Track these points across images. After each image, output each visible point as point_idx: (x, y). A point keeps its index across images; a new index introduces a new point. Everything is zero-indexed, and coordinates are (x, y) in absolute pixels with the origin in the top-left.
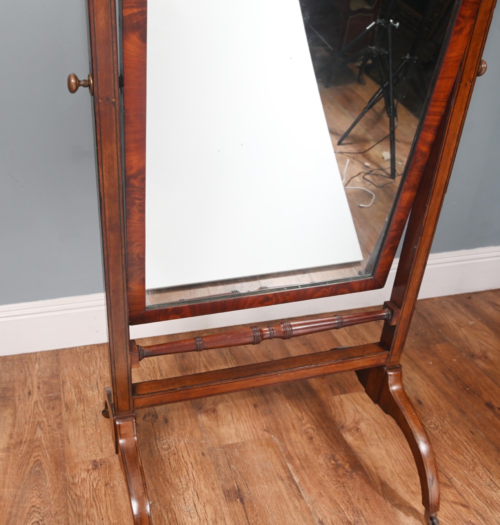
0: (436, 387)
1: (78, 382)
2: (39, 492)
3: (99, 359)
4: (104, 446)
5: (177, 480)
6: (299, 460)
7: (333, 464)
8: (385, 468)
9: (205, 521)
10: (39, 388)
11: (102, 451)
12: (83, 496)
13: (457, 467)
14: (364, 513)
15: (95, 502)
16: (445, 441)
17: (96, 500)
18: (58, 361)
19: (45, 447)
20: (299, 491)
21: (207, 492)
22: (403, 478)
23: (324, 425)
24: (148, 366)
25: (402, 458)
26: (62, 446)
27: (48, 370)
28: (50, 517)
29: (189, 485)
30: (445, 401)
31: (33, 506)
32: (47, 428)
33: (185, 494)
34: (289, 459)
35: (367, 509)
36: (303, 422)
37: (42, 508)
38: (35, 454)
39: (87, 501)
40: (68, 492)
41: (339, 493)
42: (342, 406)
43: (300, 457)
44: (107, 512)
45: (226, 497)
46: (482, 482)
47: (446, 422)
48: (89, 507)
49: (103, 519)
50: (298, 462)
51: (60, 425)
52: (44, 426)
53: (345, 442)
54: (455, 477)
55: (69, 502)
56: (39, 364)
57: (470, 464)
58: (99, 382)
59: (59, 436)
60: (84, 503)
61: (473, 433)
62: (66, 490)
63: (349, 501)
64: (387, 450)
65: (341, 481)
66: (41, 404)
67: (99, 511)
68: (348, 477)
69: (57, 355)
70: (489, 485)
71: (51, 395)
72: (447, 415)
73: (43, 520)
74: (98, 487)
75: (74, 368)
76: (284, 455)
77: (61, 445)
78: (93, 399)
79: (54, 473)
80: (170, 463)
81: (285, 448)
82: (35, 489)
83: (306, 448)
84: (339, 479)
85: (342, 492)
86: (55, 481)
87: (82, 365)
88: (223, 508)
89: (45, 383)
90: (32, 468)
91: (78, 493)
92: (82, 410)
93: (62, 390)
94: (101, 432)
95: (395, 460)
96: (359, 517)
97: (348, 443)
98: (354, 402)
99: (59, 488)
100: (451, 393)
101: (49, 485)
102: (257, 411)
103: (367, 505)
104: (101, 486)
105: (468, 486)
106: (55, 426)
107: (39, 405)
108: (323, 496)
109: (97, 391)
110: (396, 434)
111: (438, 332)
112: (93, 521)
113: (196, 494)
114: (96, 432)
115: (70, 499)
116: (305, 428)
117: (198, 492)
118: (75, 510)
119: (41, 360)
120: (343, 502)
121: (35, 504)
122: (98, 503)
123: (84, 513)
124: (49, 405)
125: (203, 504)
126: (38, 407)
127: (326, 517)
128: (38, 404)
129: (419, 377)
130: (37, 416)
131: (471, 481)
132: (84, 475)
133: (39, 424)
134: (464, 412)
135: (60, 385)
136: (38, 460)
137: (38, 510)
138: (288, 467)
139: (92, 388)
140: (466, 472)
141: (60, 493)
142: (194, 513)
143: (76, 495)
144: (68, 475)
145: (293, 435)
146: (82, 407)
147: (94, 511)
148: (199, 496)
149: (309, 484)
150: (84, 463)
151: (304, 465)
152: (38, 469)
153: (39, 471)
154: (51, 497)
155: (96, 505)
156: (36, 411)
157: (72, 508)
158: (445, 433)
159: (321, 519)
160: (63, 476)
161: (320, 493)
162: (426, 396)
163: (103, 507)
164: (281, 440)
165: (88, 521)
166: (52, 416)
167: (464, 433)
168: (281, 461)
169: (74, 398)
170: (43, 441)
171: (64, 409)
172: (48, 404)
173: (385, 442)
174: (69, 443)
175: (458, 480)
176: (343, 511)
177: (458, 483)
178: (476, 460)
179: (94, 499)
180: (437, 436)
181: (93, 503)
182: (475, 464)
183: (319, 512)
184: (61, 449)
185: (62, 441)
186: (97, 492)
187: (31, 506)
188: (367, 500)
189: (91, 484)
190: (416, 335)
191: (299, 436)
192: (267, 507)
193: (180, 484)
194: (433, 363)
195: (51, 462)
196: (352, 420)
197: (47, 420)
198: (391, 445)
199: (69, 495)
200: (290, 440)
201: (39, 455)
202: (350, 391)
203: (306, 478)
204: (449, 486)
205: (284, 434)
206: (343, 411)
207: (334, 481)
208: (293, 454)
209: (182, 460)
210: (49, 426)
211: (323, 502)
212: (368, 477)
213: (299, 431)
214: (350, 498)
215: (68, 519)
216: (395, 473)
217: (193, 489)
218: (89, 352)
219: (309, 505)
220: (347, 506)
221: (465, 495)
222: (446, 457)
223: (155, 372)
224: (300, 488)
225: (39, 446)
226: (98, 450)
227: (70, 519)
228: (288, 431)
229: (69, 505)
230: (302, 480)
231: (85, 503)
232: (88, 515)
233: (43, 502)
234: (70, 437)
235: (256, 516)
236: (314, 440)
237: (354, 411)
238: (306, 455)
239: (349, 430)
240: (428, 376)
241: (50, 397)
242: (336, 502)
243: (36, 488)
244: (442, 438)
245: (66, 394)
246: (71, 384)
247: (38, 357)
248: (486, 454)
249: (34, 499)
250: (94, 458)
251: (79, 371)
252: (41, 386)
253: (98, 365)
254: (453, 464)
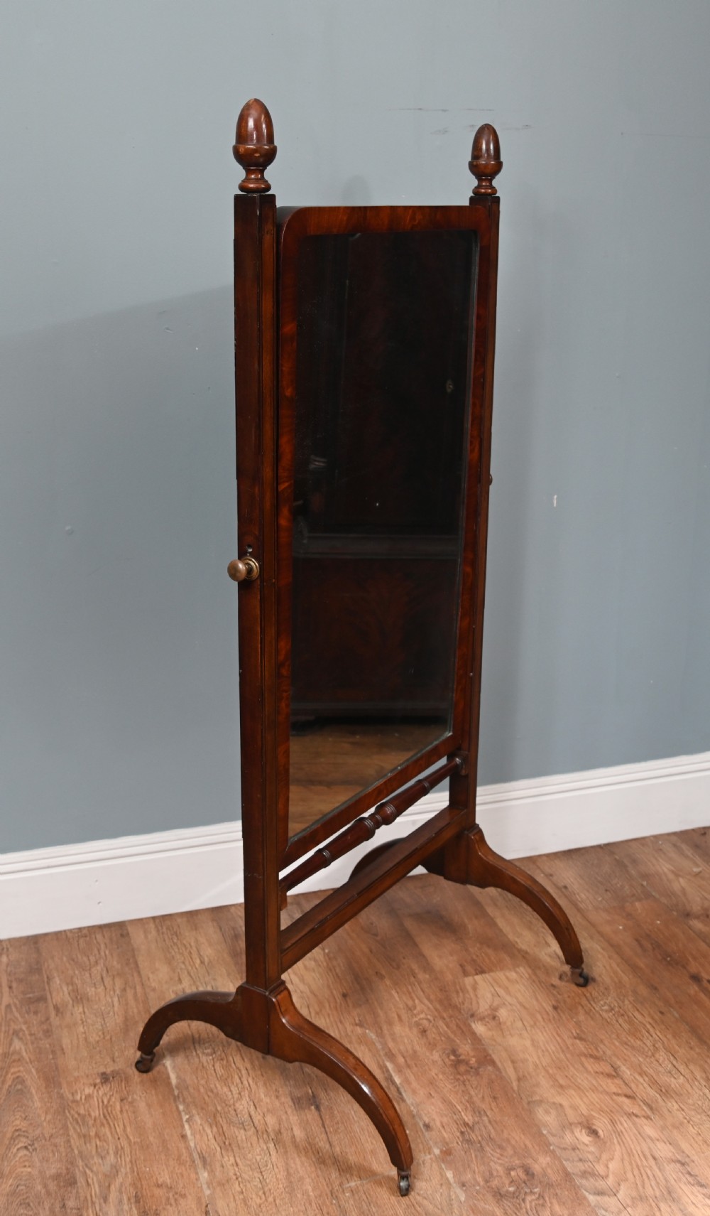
0: (623, 959)
1: (72, 977)
2: (24, 1114)
3: (103, 946)
4: (117, 1054)
5: (225, 1089)
6: (404, 1057)
7: (453, 1060)
8: (527, 1060)
9: (265, 1133)
10: (10, 987)
11: (114, 1061)
12: (90, 1115)
13: (629, 1054)
14: (489, 1113)
15: (107, 1120)
16: (620, 1025)
17: (108, 1117)
18: (38, 951)
19: (28, 1060)
20: (400, 1093)
21: (268, 1101)
22: (551, 1071)
23: (445, 1015)
24: (181, 951)
25: (553, 1048)
26: (53, 1058)
27: (23, 963)
28: (43, 1141)
29: (242, 1094)
30: (631, 976)
31: (17, 1130)
32: (28, 1037)
33: (237, 1105)
34: (389, 1057)
35: (493, 1108)
36: (415, 1012)
37: (31, 1131)
38: (12, 1070)
39: (95, 1120)
40: (67, 1111)
41: (456, 1093)
42: (475, 989)
43: (405, 1054)
44: (125, 1130)
45: (295, 1105)
46: (660, 1069)
47: (627, 1002)
48: (98, 1126)
49: (119, 1139)
50: (401, 1060)
51: (48, 1033)
52: (24, 1035)
53: (473, 1033)
54: (624, 1065)
55: (69, 1123)
56: (8, 956)
57: (649, 1049)
58: (104, 975)
59: (48, 1046)
60: (91, 1122)
61: (662, 1013)
62: (64, 1110)
63: (470, 1101)
64: (533, 1040)
65: (462, 1078)
66: (17, 1008)
67: (113, 1130)
68: (472, 1074)
69: (36, 943)
70: (670, 1072)
71: (31, 995)
72: (630, 993)
73: (33, 1144)
74: (111, 1103)
75: (65, 959)
76: (382, 1053)
77: (51, 1057)
78: (97, 998)
79: (44, 1090)
80: (215, 1070)
81: (385, 1044)
82: (18, 1111)
83: (416, 1043)
84: (459, 1077)
85: (460, 1091)
86: (46, 1100)
87: (76, 955)
88: (291, 1118)
89: (20, 981)
90: (10, 1086)
91: (82, 1112)
92: (80, 1013)
93: (47, 988)
94: (111, 1039)
95: (543, 1051)
96: (480, 1117)
97: (478, 1035)
98: (495, 984)
99: (53, 1107)
100: (642, 965)
101: (38, 1104)
102: (347, 1002)
103: (493, 1105)
104: (114, 1102)
105: (640, 1074)
106: (41, 1035)
107: (14, 1009)
108: (433, 1097)
109: (102, 987)
110: (550, 1020)
111: (642, 885)
112: (105, 1141)
113: (252, 1104)
114: (104, 1038)
115: (71, 1119)
116: (417, 1019)
117: (256, 1101)
118: (79, 1131)
119: (10, 950)
120: (461, 1102)
121: (20, 1127)
122: (112, 1121)
123: (92, 1134)
124: (29, 1008)
125: (262, 1114)
126: (11, 1011)
127: (434, 1120)
128: (11, 1009)
129: (599, 948)
130: (12, 1024)
131: (645, 1069)
132: (88, 1090)
133: (16, 1033)
134: (656, 989)
135: (44, 982)
136: (18, 1077)
137: (26, 1134)
138: (386, 1067)
139: (95, 984)
140: (641, 1059)
141: (55, 1114)
142: (249, 1125)
143: (79, 1114)
144: (65, 1091)
145: (398, 1029)
146: (81, 1010)
147: (106, 1131)
148: (257, 1106)
149: (414, 1084)
150: (87, 1076)
151: (409, 1062)
152: (19, 1087)
153: (21, 1090)
154: (43, 1119)
155: (108, 1123)
156: (9, 1016)
157: (74, 1128)
158: (623, 1015)
159: (427, 1122)
160: (58, 1093)
161: (430, 1094)
162: (604, 972)
163: (118, 1125)
164: (380, 1034)
165: (98, 1143)
166: (35, 1022)
167: (649, 1014)
168: (377, 1060)
169: (67, 998)
170: (24, 1054)
171: (53, 1013)
172: (27, 1007)
173: (531, 1030)
174: (64, 1054)
175: (628, 1068)
176: (460, 1112)
177: (626, 1072)
178: (659, 1045)
179: (105, 1117)
180: (609, 1020)
181: (105, 1122)
182: (657, 1049)
183: (426, 1115)
184: (52, 1061)
185: (53, 1052)
186: (109, 1109)
187: (13, 1130)
188: (495, 1098)
189: (100, 1100)
190: (606, 890)
191: (407, 1030)
192: (353, 1113)
193: (230, 1093)
194: (624, 928)
195: (39, 1078)
196: (487, 1007)
197: (28, 1028)
198: (540, 1034)
199: (68, 1114)
200: (393, 1035)
201: (19, 1071)
202: (490, 970)
203: (412, 1078)
204: (614, 1076)
205: (385, 1027)
206: (476, 996)
207: (452, 1079)
208: (395, 1051)
209: (233, 1065)
210: (31, 1035)
211: (433, 1104)
212: (500, 1072)
213: (407, 1024)
214: (471, 1097)
215: (69, 1141)
216: (540, 1066)
217: (248, 1098)
218: (86, 936)
219: (412, 1108)
220: (466, 1106)
221: (633, 1086)
222: (617, 1044)
223: (191, 958)
224: (402, 1090)
225: (19, 1060)
226: (109, 1060)
227: (72, 1141)
228: (390, 1023)
229: (70, 1125)
230: (407, 1081)
231: (93, 1122)
232: (97, 1135)
233: (31, 1124)
234: (64, 1046)
235: (338, 1123)
236: (428, 1033)
237: (493, 995)
238: (415, 1052)
239: (482, 1019)
240: (612, 945)
241: (30, 998)
242: (451, 1103)
243: (19, 1109)
244: (617, 1021)
245: (54, 994)
246: (60, 980)
247: (5, 946)
248: (674, 1037)
249: (18, 1122)
250: (102, 1070)
251: (72, 962)
252: (14, 985)
253: (102, 954)
254: (625, 1051)
